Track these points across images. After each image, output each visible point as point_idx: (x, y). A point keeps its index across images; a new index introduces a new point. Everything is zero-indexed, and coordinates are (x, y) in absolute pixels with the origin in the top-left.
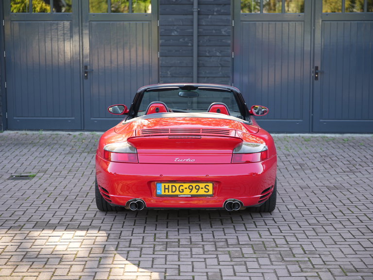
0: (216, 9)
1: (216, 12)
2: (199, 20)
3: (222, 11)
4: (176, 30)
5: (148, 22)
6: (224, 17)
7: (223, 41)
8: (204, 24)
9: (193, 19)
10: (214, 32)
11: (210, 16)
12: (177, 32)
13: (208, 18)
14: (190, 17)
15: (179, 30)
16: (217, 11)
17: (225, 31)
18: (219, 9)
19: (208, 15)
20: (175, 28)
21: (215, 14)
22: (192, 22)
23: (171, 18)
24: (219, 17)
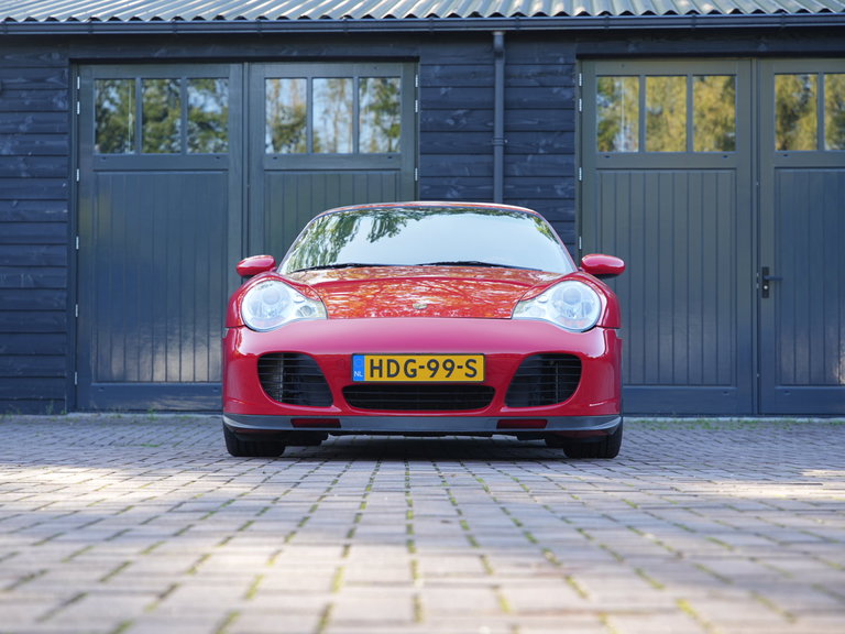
0: (543, 142)
1: (543, 148)
2: (506, 164)
3: (557, 146)
4: (455, 188)
5: (393, 172)
6: (561, 159)
7: (560, 210)
8: (517, 173)
9: (493, 163)
10: (539, 190)
11: (530, 157)
12: (459, 191)
13: (525, 160)
14: (486, 158)
15: (461, 187)
16: (546, 146)
17: (562, 189)
18: (550, 142)
19: (528, 154)
20: (453, 182)
21: (541, 151)
22: (491, 168)
23: (445, 161)
24: (551, 158)
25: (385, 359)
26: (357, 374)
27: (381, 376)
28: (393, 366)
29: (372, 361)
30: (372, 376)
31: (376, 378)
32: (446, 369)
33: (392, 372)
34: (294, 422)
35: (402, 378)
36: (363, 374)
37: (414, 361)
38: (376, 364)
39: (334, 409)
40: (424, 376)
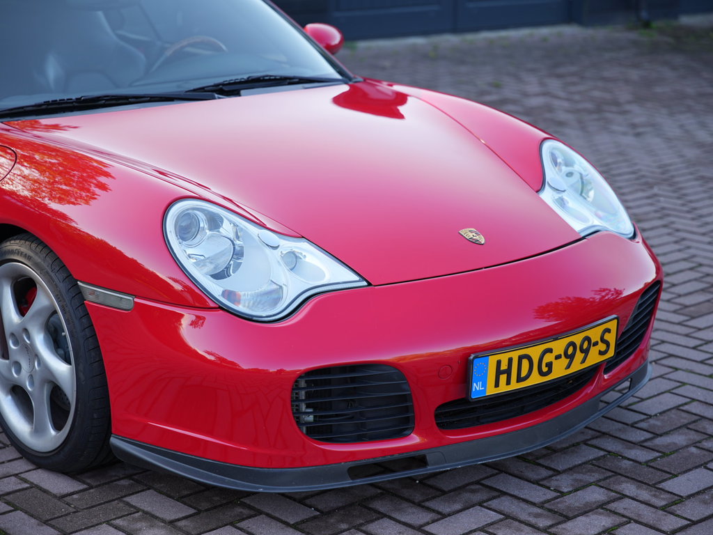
25: (515, 355)
26: (476, 387)
27: (508, 383)
28: (525, 363)
29: (499, 363)
30: (497, 385)
31: (503, 388)
32: (582, 350)
33: (523, 374)
34: (354, 472)
35: (535, 379)
36: (485, 385)
37: (550, 350)
38: (504, 367)
39: (415, 439)
40: (560, 370)
